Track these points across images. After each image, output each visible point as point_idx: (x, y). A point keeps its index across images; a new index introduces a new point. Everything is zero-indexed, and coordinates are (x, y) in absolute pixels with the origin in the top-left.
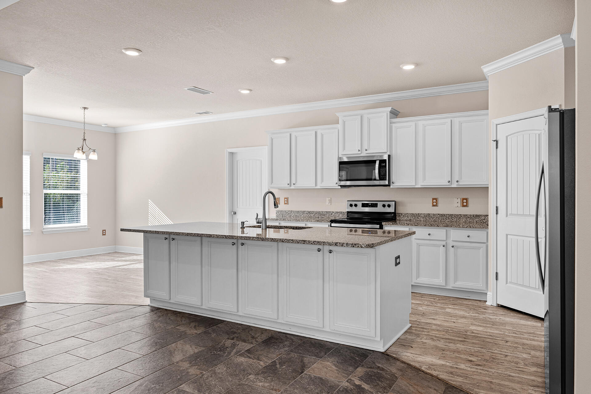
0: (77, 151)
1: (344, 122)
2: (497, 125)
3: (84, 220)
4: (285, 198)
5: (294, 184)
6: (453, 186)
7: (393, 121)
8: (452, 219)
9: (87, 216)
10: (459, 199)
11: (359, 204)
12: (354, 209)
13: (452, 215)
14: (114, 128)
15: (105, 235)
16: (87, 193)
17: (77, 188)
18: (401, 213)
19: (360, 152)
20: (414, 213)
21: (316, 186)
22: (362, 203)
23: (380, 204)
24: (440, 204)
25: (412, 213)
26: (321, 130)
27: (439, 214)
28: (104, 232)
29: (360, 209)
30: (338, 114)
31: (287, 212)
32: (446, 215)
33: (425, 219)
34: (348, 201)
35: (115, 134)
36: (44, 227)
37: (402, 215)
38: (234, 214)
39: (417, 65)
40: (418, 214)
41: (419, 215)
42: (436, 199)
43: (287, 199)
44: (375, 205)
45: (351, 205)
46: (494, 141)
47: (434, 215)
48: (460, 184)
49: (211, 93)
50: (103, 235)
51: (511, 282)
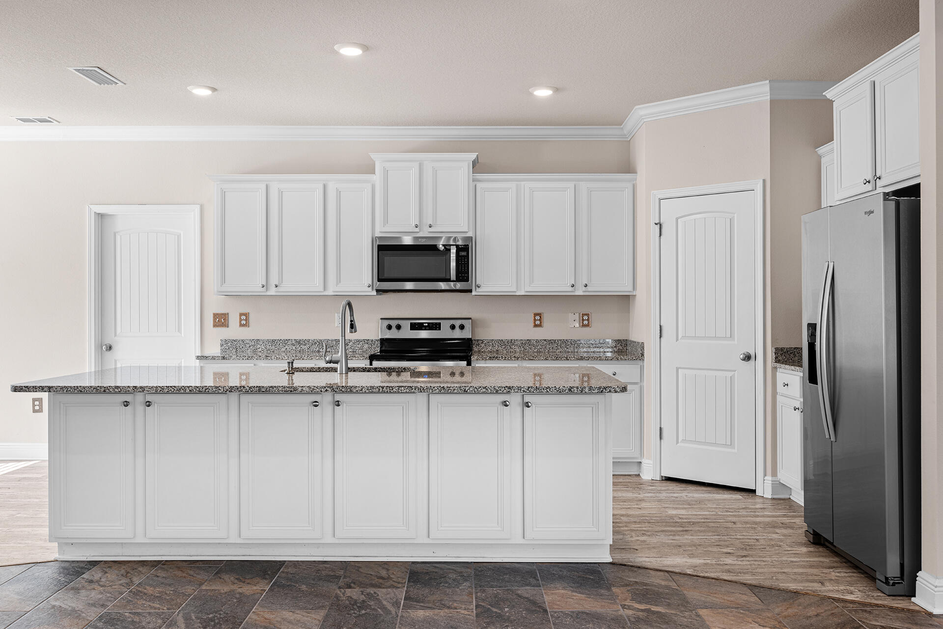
1: (386, 172)
2: (660, 200)
4: (240, 314)
5: (276, 286)
6: (577, 293)
7: (478, 177)
8: (566, 347)
10: (577, 315)
11: (406, 325)
12: (393, 334)
13: (566, 340)
18: (482, 339)
19: (417, 230)
20: (503, 338)
21: (325, 289)
22: (411, 323)
23: (445, 325)
24: (545, 323)
25: (500, 339)
26: (334, 182)
27: (545, 340)
29: (407, 333)
30: (373, 156)
31: (247, 343)
32: (556, 341)
33: (522, 349)
34: (381, 319)
37: (482, 343)
38: (107, 350)
39: (556, 90)
40: (512, 340)
41: (512, 342)
42: (540, 315)
43: (247, 315)
44: (435, 326)
45: (389, 327)
46: (656, 224)
47: (537, 341)
48: (589, 290)
49: (120, 84)
51: (684, 441)
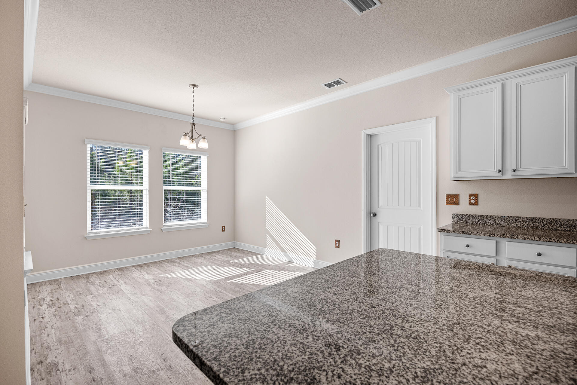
0: (183, 137)
3: (204, 217)
4: (471, 195)
5: (514, 171)
9: (207, 212)
14: (233, 125)
15: (224, 231)
16: (207, 189)
17: (198, 184)
28: (224, 228)
31: (476, 218)
35: (234, 131)
36: (164, 225)
38: (373, 216)
43: (476, 196)
50: (223, 231)
